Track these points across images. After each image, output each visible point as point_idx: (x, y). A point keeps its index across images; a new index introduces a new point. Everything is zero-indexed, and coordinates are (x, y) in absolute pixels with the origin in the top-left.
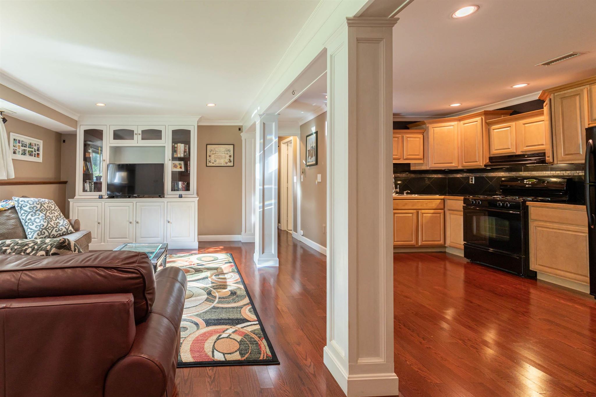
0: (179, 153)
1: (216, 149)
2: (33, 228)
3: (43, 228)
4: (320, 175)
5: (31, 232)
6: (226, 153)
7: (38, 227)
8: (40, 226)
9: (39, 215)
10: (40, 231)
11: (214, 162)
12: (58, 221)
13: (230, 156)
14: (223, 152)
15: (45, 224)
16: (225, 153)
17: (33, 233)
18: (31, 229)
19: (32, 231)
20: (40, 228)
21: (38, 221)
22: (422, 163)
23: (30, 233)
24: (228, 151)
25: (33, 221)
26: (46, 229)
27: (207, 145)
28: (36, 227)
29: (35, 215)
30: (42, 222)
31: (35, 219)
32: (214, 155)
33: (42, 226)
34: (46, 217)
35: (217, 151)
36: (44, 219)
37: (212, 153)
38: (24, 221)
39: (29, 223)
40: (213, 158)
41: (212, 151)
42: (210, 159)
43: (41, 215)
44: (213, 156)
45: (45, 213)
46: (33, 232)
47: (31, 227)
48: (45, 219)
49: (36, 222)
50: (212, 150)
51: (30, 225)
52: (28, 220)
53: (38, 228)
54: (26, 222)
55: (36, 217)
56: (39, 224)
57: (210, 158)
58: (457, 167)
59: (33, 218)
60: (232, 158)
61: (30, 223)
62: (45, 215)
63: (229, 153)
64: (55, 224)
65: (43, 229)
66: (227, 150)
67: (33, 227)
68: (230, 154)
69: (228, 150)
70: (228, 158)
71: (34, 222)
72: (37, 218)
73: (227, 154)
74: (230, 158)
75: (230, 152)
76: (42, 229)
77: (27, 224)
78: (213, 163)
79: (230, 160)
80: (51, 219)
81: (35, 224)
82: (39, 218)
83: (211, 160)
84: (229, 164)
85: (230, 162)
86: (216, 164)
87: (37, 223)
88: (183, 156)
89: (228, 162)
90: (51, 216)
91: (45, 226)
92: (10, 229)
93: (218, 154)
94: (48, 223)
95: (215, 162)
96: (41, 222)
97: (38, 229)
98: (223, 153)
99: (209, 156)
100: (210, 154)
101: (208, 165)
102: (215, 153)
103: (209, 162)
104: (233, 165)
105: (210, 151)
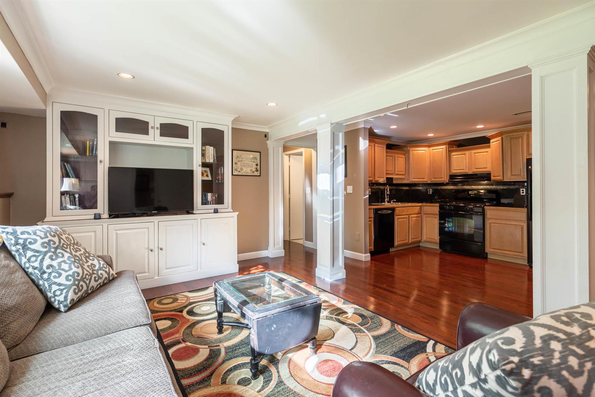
0: (208, 158)
1: (243, 156)
2: (62, 283)
3: (79, 278)
4: (352, 187)
5: (62, 290)
7: (70, 278)
8: (73, 276)
9: (63, 256)
10: (76, 285)
11: (240, 171)
12: (90, 262)
13: (257, 165)
14: (250, 159)
15: (80, 271)
16: (251, 161)
17: (65, 291)
18: (60, 285)
19: (62, 287)
20: (75, 280)
21: (65, 266)
22: (404, 178)
23: (58, 293)
25: (59, 269)
26: (82, 279)
27: (232, 150)
28: (67, 279)
29: (57, 256)
30: (75, 269)
31: (60, 264)
32: (240, 162)
33: (76, 274)
34: (74, 258)
35: (244, 159)
37: (238, 160)
38: (39, 271)
39: (50, 274)
40: (239, 165)
41: (239, 158)
43: (67, 255)
44: (239, 163)
45: (69, 250)
46: (64, 289)
47: (57, 280)
48: (75, 261)
49: (63, 270)
51: (55, 277)
52: (48, 268)
53: (70, 280)
54: (44, 272)
55: (60, 260)
56: (70, 273)
57: (237, 166)
58: (427, 182)
59: (55, 263)
60: (259, 167)
61: (53, 274)
62: (71, 254)
64: (90, 267)
65: (79, 281)
66: (253, 157)
67: (62, 280)
68: (257, 163)
69: (255, 158)
70: (255, 166)
71: (59, 271)
72: (62, 262)
73: (254, 162)
74: (256, 167)
75: (256, 160)
77: (45, 276)
79: (256, 168)
80: (81, 260)
81: (64, 274)
82: (65, 262)
84: (256, 173)
85: (257, 171)
86: (242, 173)
87: (66, 271)
88: (212, 162)
89: (255, 171)
91: (81, 275)
93: (244, 161)
94: (81, 267)
95: (242, 170)
96: (72, 269)
97: (72, 282)
98: (250, 160)
99: (236, 163)
100: (236, 161)
101: (234, 174)
102: (242, 161)
103: (235, 170)
104: (260, 175)
105: (236, 159)
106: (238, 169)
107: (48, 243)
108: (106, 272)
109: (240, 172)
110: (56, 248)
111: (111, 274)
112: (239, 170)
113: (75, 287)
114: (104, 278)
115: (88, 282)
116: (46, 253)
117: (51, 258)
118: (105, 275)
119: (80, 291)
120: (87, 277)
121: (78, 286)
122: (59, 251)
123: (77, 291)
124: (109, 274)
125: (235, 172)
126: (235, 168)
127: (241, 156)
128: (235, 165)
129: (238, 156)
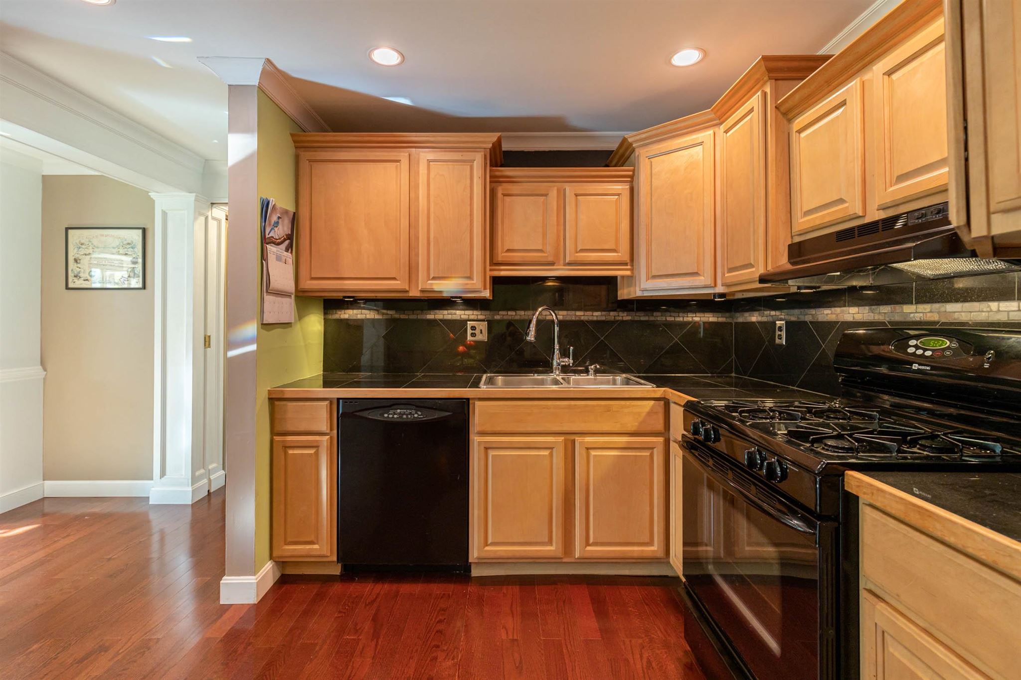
1: (95, 242)
6: (122, 251)
11: (89, 278)
13: (134, 261)
14: (114, 248)
16: (119, 253)
22: (631, 276)
24: (128, 246)
27: (67, 229)
32: (88, 257)
35: (98, 248)
37: (82, 251)
40: (85, 266)
41: (83, 246)
42: (79, 270)
44: (85, 261)
50: (82, 244)
57: (79, 265)
58: (712, 287)
60: (139, 267)
63: (130, 251)
66: (125, 243)
68: (134, 256)
69: (129, 244)
70: (128, 265)
73: (125, 255)
74: (132, 266)
75: (132, 248)
78: (84, 280)
79: (133, 270)
83: (79, 273)
84: (130, 283)
85: (135, 276)
86: (94, 284)
89: (128, 277)
93: (99, 254)
95: (92, 276)
98: (114, 251)
99: (76, 261)
100: (77, 256)
101: (71, 285)
102: (93, 254)
103: (75, 276)
104: (144, 287)
105: (76, 250)
106: (81, 275)
109: (87, 280)
112: (86, 276)
125: (76, 280)
126: (76, 272)
127: (90, 242)
128: (75, 264)
129: (82, 241)
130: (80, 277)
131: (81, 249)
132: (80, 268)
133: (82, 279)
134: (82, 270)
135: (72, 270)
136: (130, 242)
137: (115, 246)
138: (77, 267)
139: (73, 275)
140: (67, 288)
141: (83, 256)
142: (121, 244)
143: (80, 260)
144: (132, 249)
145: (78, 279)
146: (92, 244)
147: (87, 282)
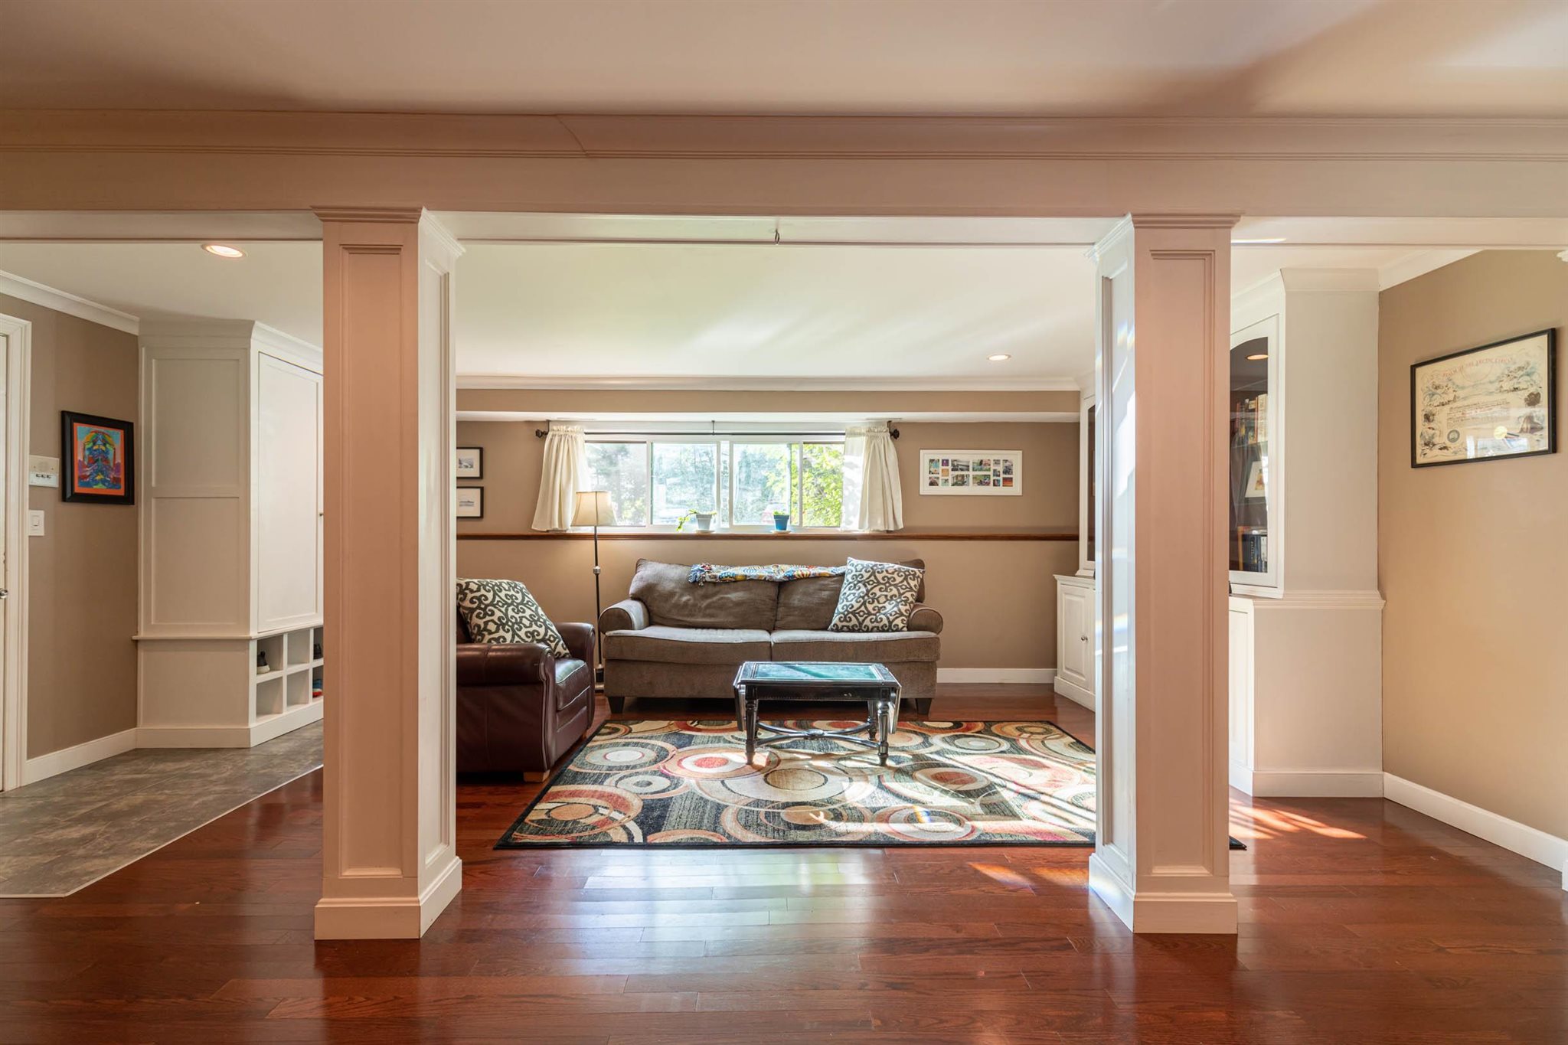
1: (1458, 379)
3: (850, 610)
6: (1506, 385)
8: (847, 607)
11: (1448, 444)
13: (1533, 400)
14: (1491, 382)
15: (856, 605)
16: (1501, 390)
20: (847, 610)
24: (1521, 373)
26: (854, 613)
27: (1416, 368)
29: (855, 587)
30: (854, 602)
32: (1447, 408)
33: (851, 606)
34: (867, 595)
35: (1463, 388)
36: (861, 597)
37: (1437, 399)
40: (1443, 423)
41: (1439, 391)
42: (1432, 432)
44: (1442, 416)
45: (869, 587)
48: (863, 597)
50: (1437, 388)
55: (853, 591)
57: (1432, 425)
60: (1542, 409)
62: (868, 591)
63: (1523, 384)
64: (876, 608)
65: (849, 613)
66: (1513, 367)
68: (1533, 390)
69: (1520, 368)
70: (1522, 409)
73: (1516, 389)
74: (1531, 410)
75: (1528, 375)
76: (848, 611)
78: (1441, 449)
79: (1530, 418)
80: (875, 599)
82: (854, 594)
83: (1433, 437)
84: (1524, 443)
85: (1536, 427)
86: (1455, 453)
89: (1522, 431)
90: (879, 594)
92: (813, 603)
93: (1465, 398)
94: (864, 604)
95: (1453, 440)
98: (1493, 388)
99: (1428, 417)
100: (1428, 409)
101: (1420, 460)
102: (1454, 400)
103: (1426, 444)
104: (1554, 447)
105: (1428, 397)
106: (1436, 440)
107: (857, 577)
108: (888, 618)
109: (1445, 448)
110: (859, 582)
111: (894, 623)
112: (1444, 441)
113: (842, 616)
114: (882, 624)
115: (861, 619)
116: (850, 583)
117: (849, 589)
118: (885, 621)
119: (845, 620)
120: (861, 614)
121: (845, 616)
122: (860, 584)
123: (842, 619)
124: (890, 622)
125: (1427, 451)
126: (1427, 437)
127: (1450, 380)
128: (1426, 423)
129: (1437, 383)
130: (1434, 445)
131: (1435, 397)
132: (1433, 429)
133: (1438, 447)
134: (1437, 432)
135: (1422, 434)
136: (1522, 364)
137: (1493, 379)
138: (1429, 428)
139: (1423, 442)
140: (1414, 465)
141: (1438, 408)
142: (1506, 372)
143: (1434, 415)
144: (1528, 378)
145: (1431, 450)
146: (1454, 384)
147: (1445, 451)
